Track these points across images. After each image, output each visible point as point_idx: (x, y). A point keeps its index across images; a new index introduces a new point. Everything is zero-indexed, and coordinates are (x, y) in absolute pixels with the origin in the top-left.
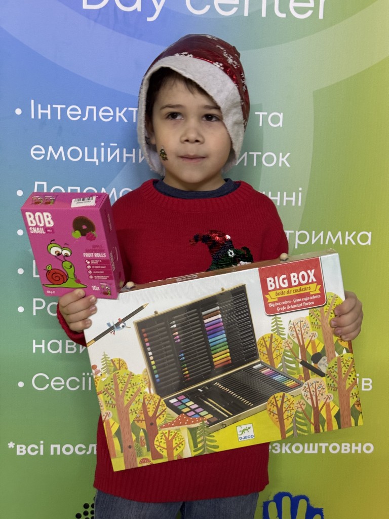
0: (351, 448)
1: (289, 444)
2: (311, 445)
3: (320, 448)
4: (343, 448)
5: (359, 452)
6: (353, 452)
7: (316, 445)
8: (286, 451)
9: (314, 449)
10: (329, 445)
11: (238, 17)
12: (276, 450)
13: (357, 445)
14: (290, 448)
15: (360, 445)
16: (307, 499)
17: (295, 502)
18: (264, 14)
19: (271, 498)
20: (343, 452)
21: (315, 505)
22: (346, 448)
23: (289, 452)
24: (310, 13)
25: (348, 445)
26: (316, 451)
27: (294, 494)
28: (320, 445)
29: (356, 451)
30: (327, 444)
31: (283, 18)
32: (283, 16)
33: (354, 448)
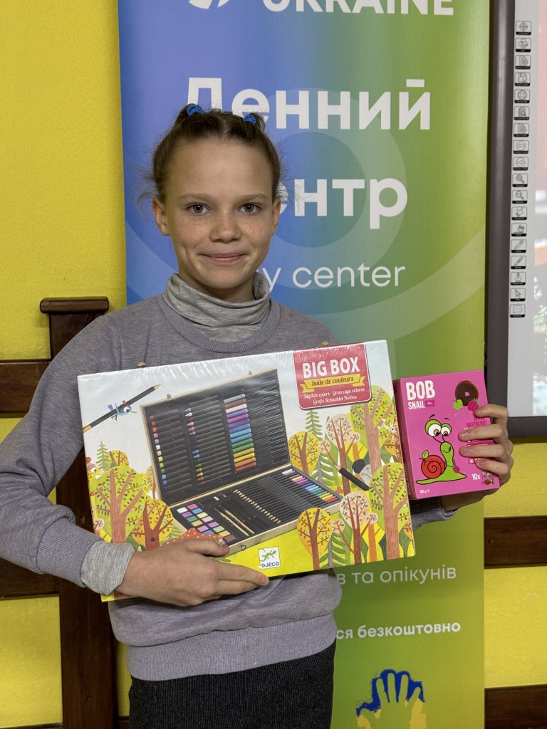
0: (442, 628)
1: (391, 628)
2: (409, 627)
3: (416, 630)
4: (435, 628)
5: (449, 630)
6: (444, 631)
7: (413, 627)
8: (389, 634)
9: (411, 631)
10: (424, 625)
11: (334, 287)
12: (380, 633)
13: (446, 625)
14: (392, 631)
15: (449, 624)
16: (408, 674)
17: (398, 677)
18: (353, 285)
19: (378, 675)
20: (436, 631)
21: (416, 680)
22: (437, 628)
23: (391, 634)
24: (388, 282)
25: (439, 625)
26: (413, 633)
27: (397, 671)
28: (417, 626)
29: (446, 630)
30: (422, 626)
31: (368, 287)
32: (368, 285)
33: (444, 628)
